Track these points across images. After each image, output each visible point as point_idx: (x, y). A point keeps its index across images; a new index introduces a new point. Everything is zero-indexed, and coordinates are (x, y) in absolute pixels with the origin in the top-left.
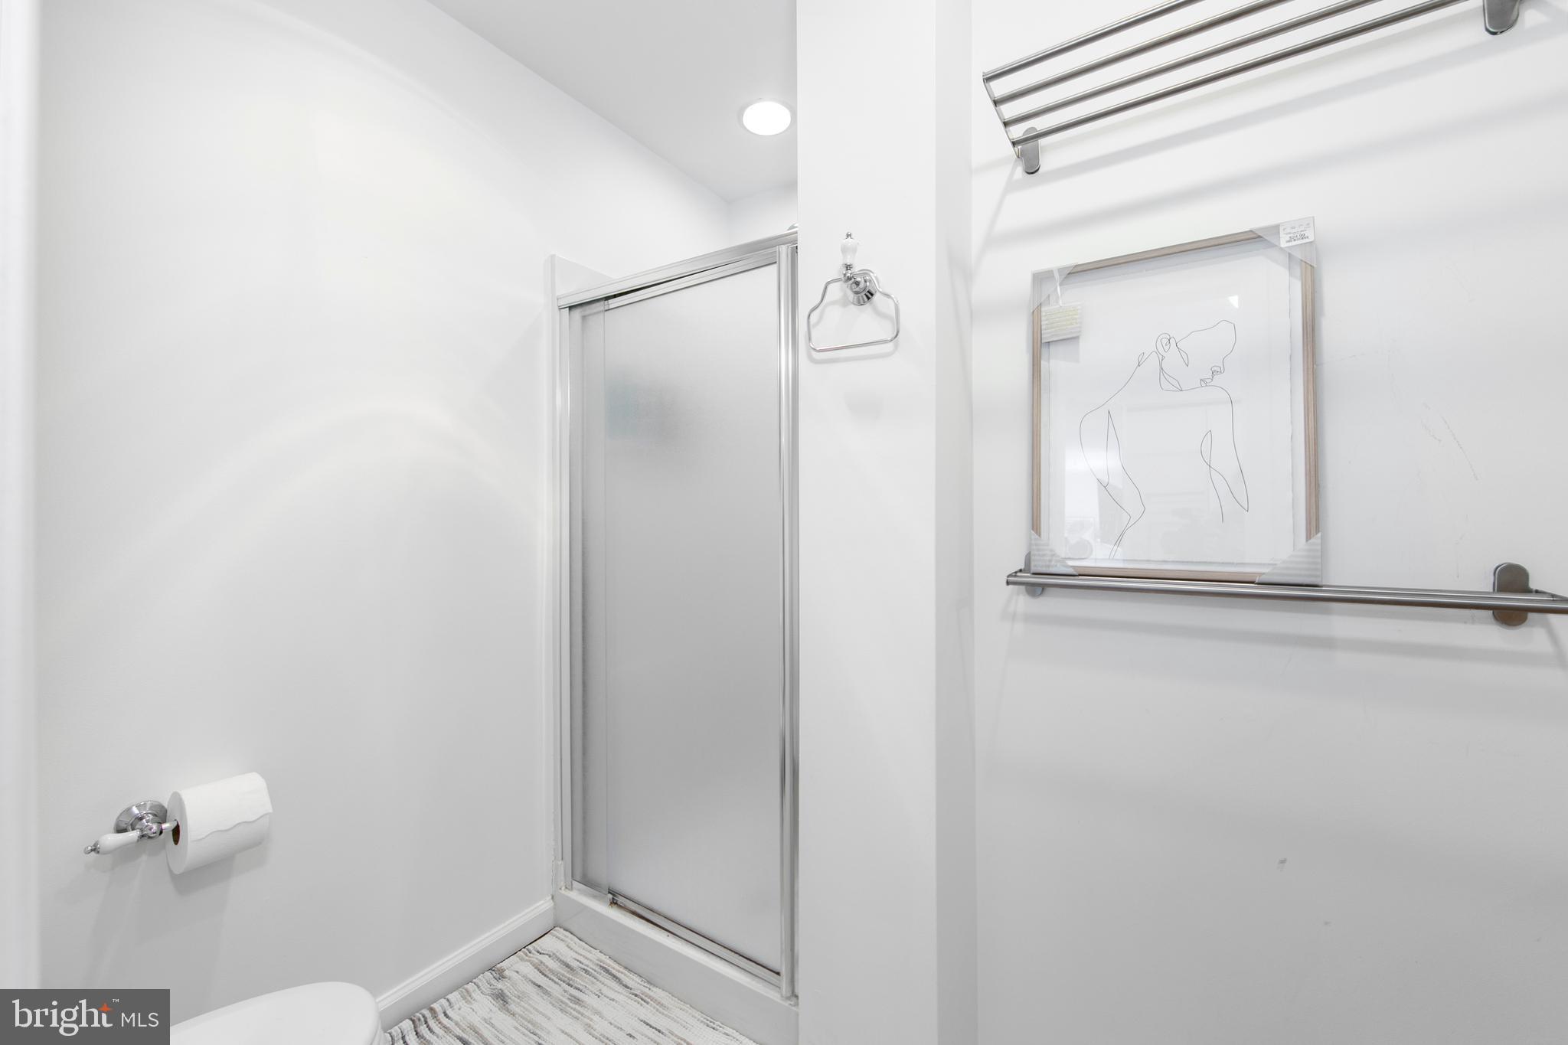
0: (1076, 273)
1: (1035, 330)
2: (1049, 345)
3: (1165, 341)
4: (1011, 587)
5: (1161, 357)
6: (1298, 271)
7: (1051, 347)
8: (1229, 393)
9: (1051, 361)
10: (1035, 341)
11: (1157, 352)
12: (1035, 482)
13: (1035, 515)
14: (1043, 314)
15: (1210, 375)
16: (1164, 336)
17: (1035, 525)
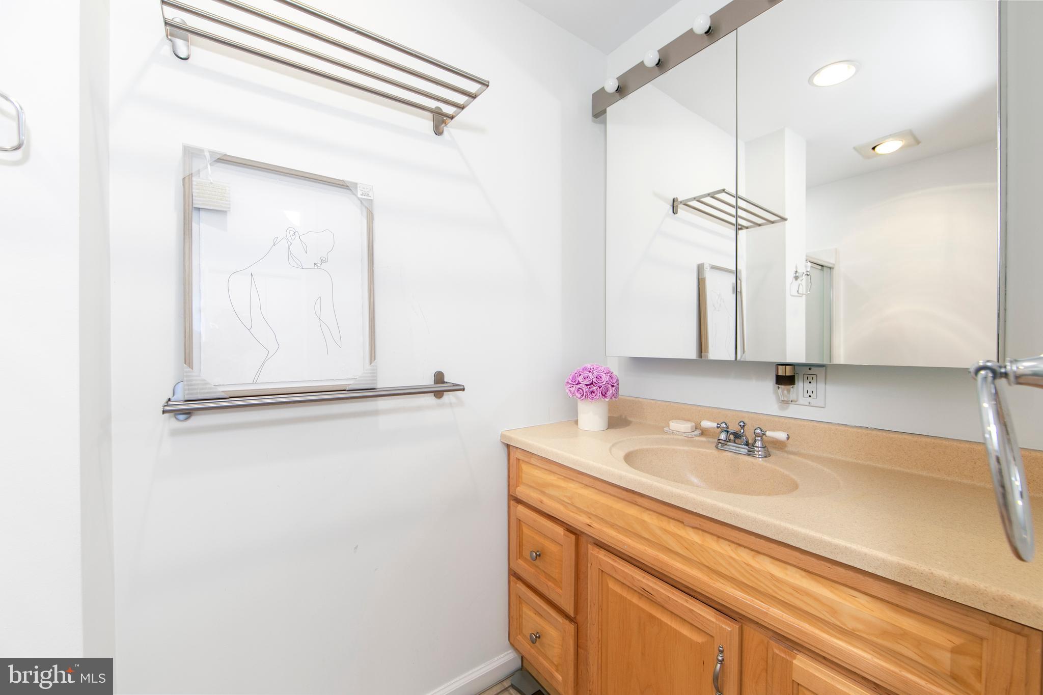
0: (223, 160)
1: (187, 194)
2: (199, 211)
3: (292, 233)
4: (166, 415)
5: (289, 242)
6: (365, 214)
7: (200, 211)
8: (331, 275)
9: (201, 224)
10: (187, 204)
11: (287, 239)
12: (187, 325)
13: (187, 351)
14: (194, 183)
15: (320, 263)
16: (292, 229)
17: (188, 358)
